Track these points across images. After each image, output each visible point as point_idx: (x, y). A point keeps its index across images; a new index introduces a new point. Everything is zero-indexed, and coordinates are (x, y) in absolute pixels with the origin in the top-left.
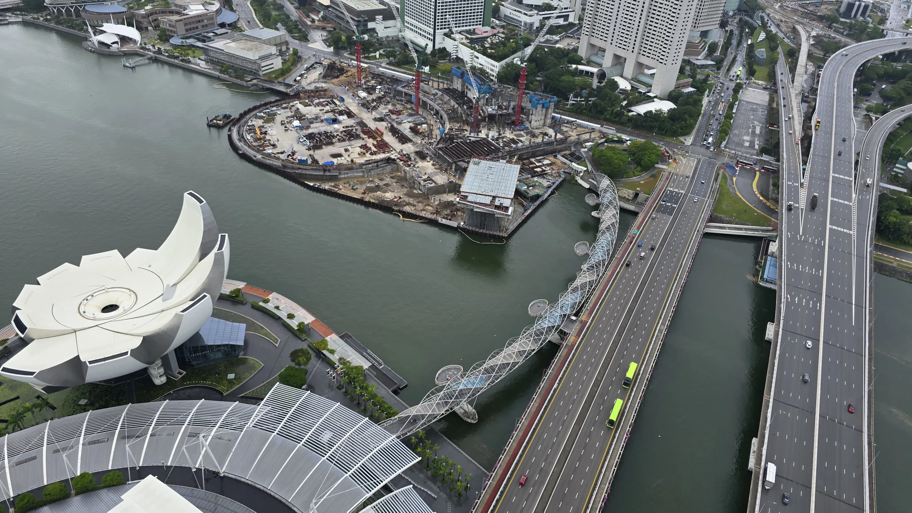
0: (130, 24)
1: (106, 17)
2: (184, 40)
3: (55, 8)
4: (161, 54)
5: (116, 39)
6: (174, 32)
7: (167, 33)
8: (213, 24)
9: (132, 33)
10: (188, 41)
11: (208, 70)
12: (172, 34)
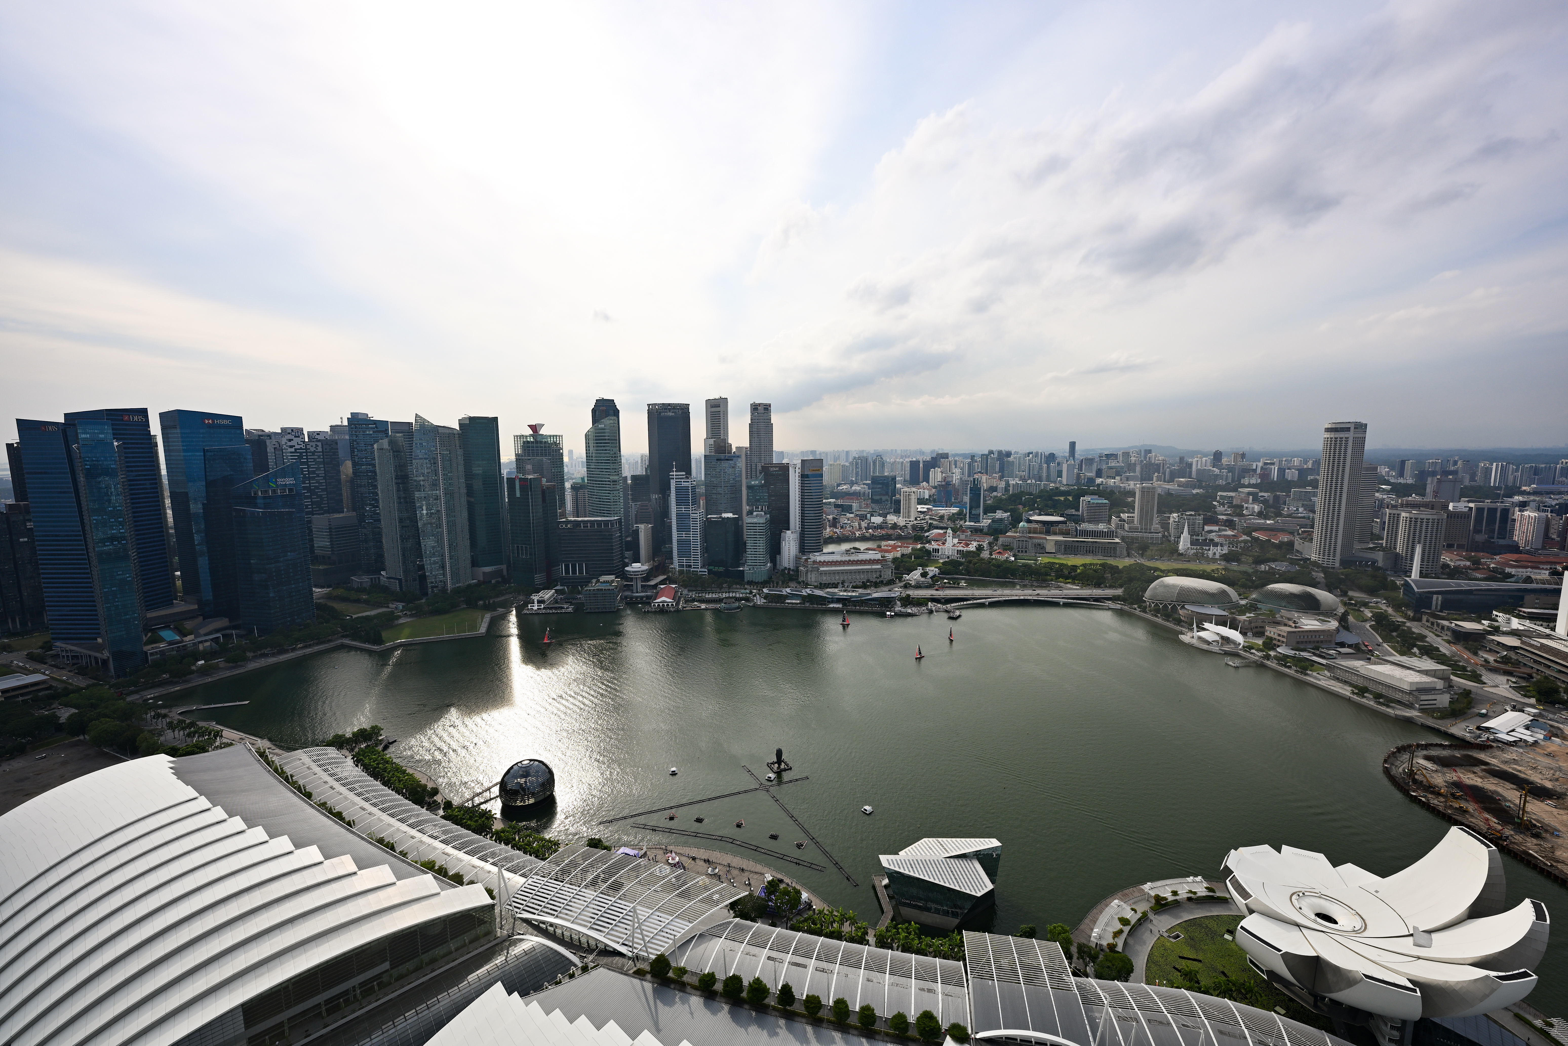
0: (1234, 627)
1: (1209, 618)
2: (1297, 653)
3: (1153, 603)
4: (1268, 660)
5: (1217, 638)
6: (1283, 642)
7: (1274, 642)
8: (1330, 641)
9: (1235, 635)
10: (1302, 653)
11: (1332, 688)
12: (1279, 643)
